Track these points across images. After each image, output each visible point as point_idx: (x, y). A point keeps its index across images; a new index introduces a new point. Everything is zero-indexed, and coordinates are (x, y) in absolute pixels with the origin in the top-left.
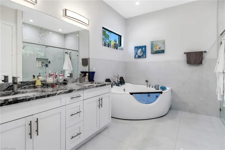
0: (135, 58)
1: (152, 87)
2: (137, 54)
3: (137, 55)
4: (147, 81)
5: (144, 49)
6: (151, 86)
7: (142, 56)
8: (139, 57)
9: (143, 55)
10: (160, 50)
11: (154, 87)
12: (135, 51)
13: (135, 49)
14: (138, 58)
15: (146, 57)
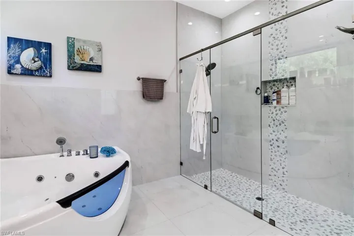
0: (9, 72)
1: (78, 154)
2: (18, 61)
3: (18, 66)
4: (61, 142)
5: (44, 51)
6: (73, 153)
7: (37, 70)
8: (27, 72)
9: (41, 68)
10: (91, 63)
11: (82, 153)
12: (12, 52)
13: (9, 46)
14: (22, 74)
15: (51, 76)
